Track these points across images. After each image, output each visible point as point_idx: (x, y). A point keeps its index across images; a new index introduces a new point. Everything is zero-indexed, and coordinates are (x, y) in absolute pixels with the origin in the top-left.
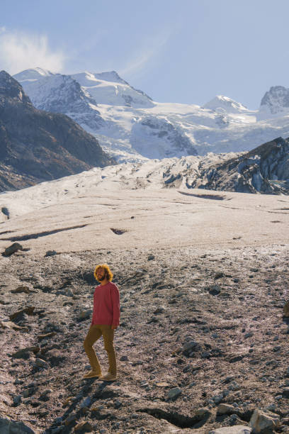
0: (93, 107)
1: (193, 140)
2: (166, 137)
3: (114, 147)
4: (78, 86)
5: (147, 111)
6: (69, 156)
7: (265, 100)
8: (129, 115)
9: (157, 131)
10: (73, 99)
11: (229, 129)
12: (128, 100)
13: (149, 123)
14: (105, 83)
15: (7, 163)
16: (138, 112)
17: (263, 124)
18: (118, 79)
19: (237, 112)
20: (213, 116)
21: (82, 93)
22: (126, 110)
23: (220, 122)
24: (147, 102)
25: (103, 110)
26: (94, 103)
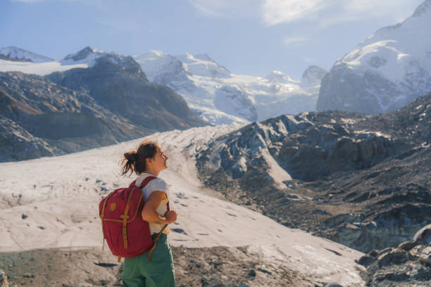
0: (189, 77)
1: (254, 101)
2: (235, 99)
3: (201, 105)
4: (181, 64)
5: (226, 81)
6: (166, 112)
7: (305, 74)
8: (213, 83)
9: (231, 94)
10: (177, 72)
11: (278, 94)
12: (214, 73)
13: (226, 89)
14: (200, 62)
15: (126, 117)
16: (219, 82)
17: (301, 91)
18: (209, 59)
19: (286, 82)
20: (268, 85)
21: (183, 69)
22: (212, 80)
23: (273, 89)
24: (226, 75)
25: (196, 80)
26: (191, 75)
